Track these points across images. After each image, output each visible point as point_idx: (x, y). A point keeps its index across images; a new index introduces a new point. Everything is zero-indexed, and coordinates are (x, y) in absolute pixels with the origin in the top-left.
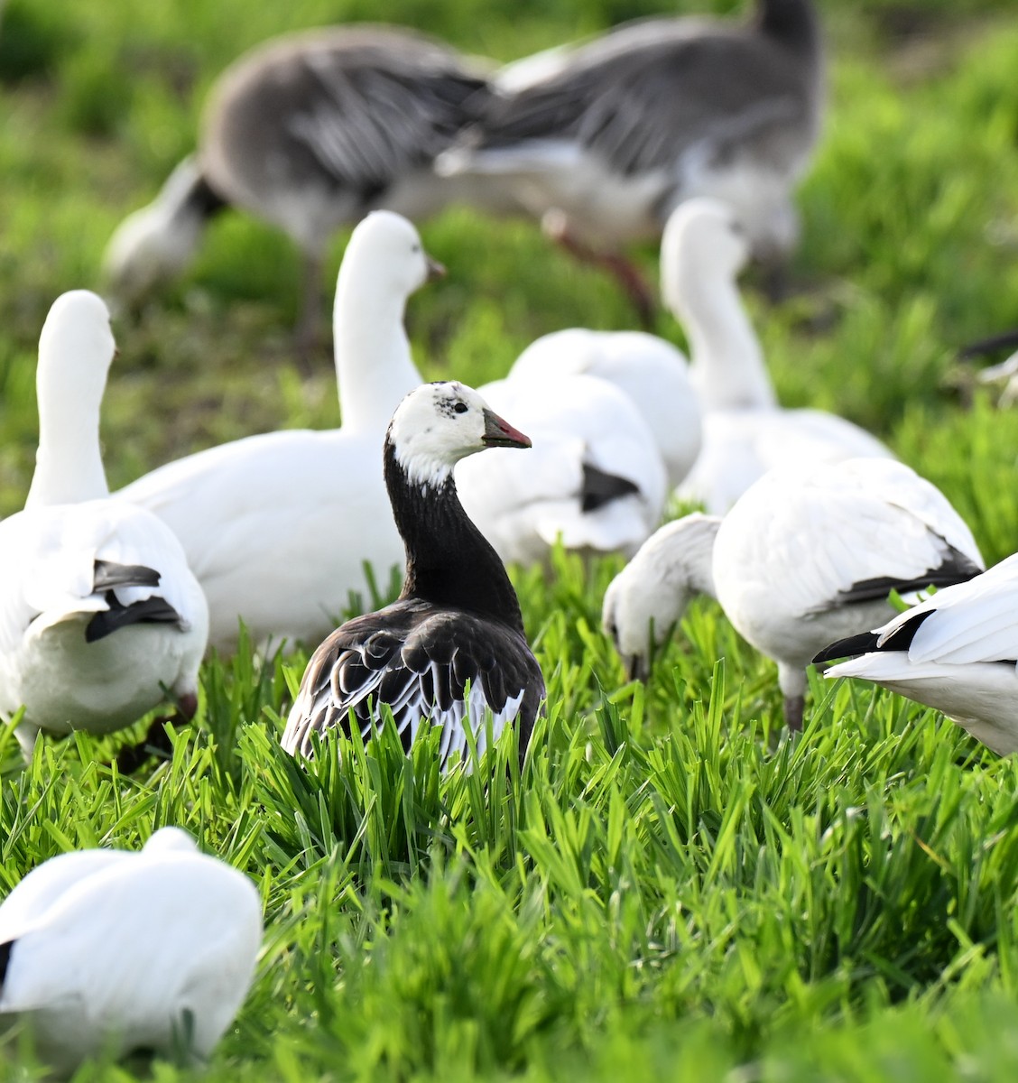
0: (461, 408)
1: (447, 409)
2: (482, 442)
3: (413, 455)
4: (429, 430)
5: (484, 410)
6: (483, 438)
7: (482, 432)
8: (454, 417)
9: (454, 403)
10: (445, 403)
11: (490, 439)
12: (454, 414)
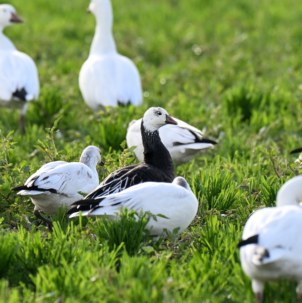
0: (160, 114)
1: (157, 114)
2: (165, 123)
3: (147, 125)
4: (152, 119)
5: (166, 115)
6: (165, 122)
7: (165, 120)
8: (158, 116)
9: (158, 112)
10: (156, 112)
11: (167, 122)
12: (158, 115)
